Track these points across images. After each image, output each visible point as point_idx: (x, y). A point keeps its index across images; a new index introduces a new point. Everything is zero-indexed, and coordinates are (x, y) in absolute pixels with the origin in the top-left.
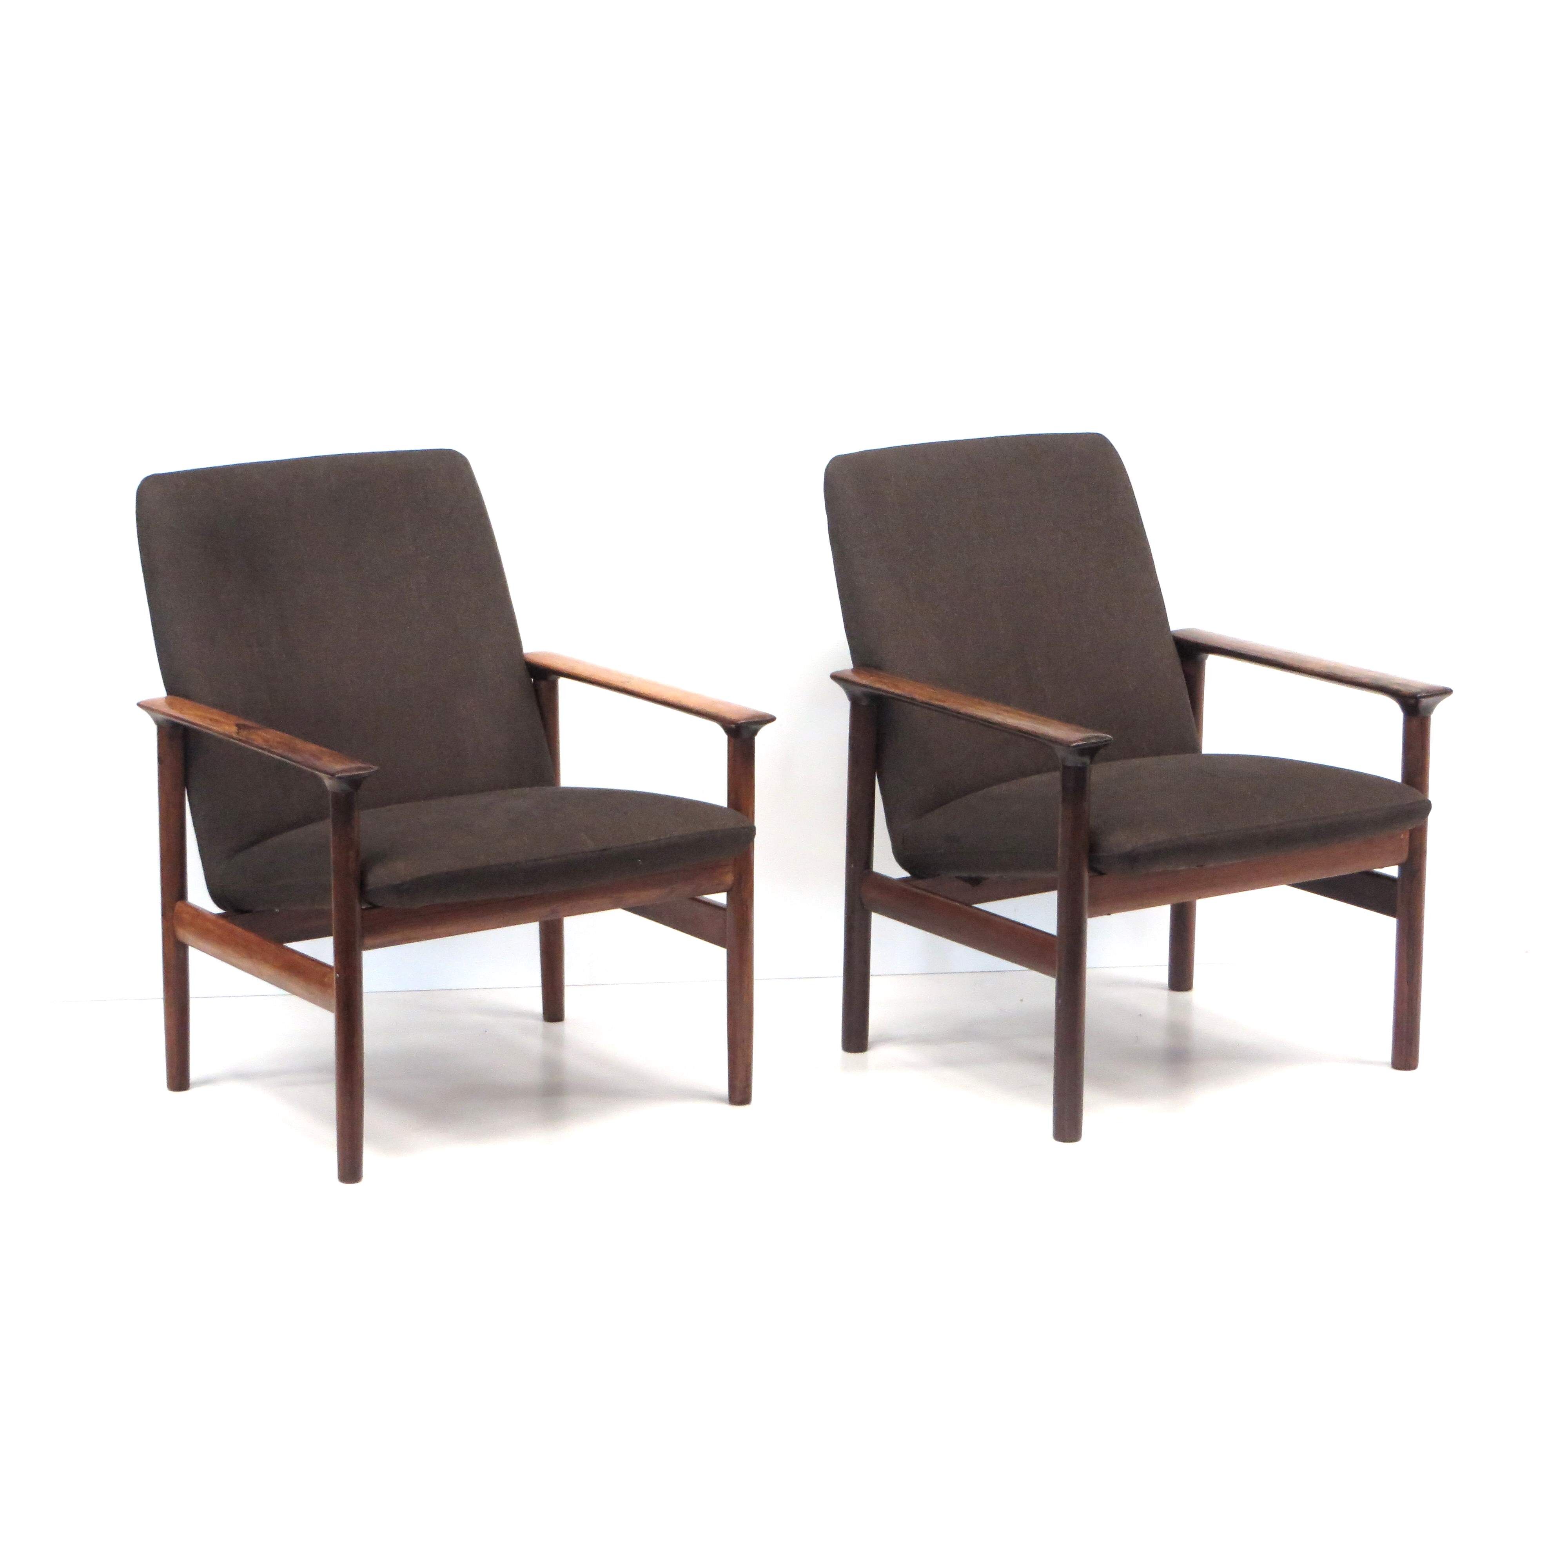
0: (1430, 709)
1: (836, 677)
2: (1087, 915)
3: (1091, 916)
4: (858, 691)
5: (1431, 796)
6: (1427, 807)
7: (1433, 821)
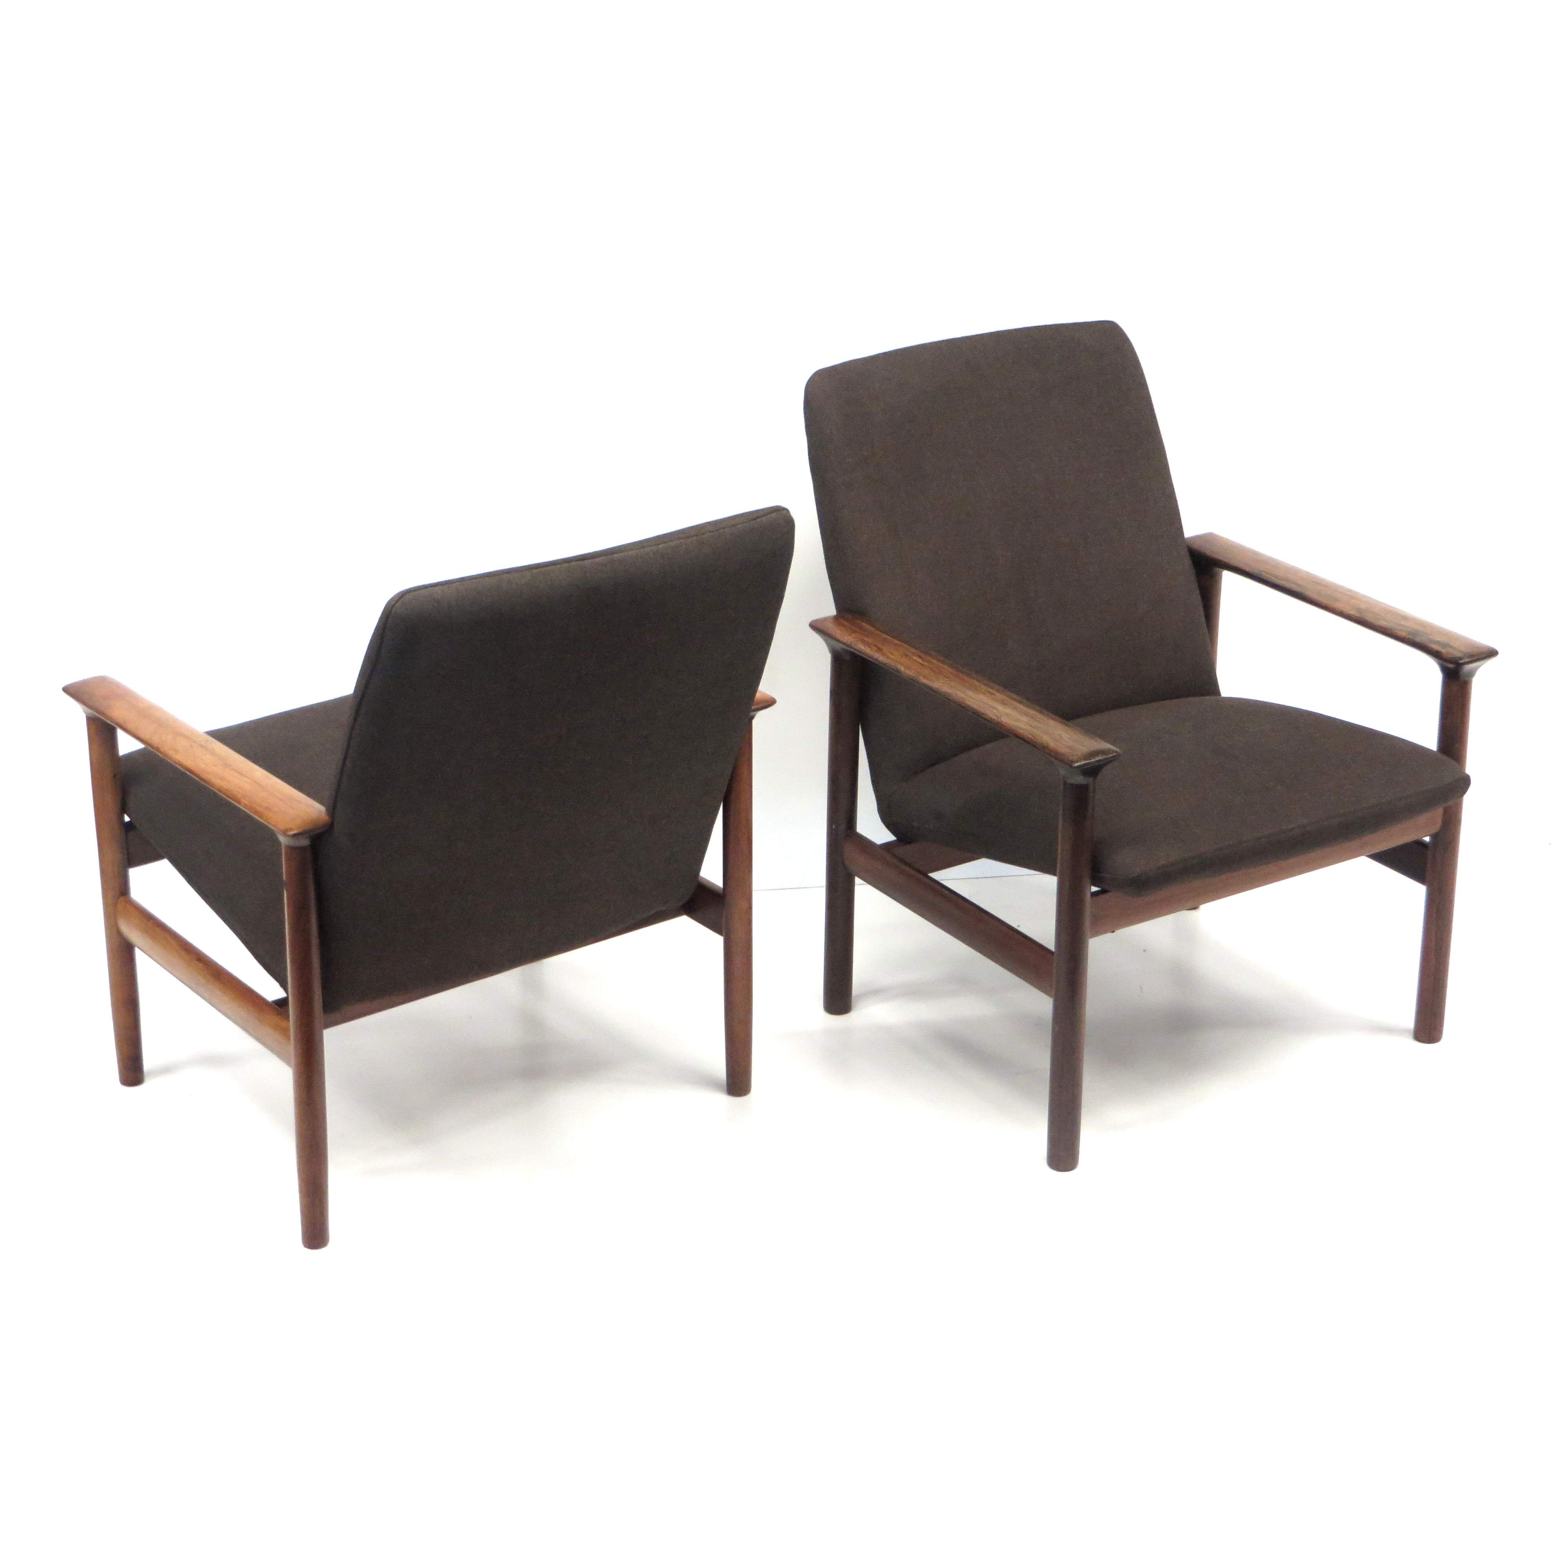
0: (1472, 674)
1: (816, 627)
2: (1088, 932)
3: (1093, 936)
4: (839, 646)
5: (1469, 770)
6: (1464, 783)
7: (1469, 801)
